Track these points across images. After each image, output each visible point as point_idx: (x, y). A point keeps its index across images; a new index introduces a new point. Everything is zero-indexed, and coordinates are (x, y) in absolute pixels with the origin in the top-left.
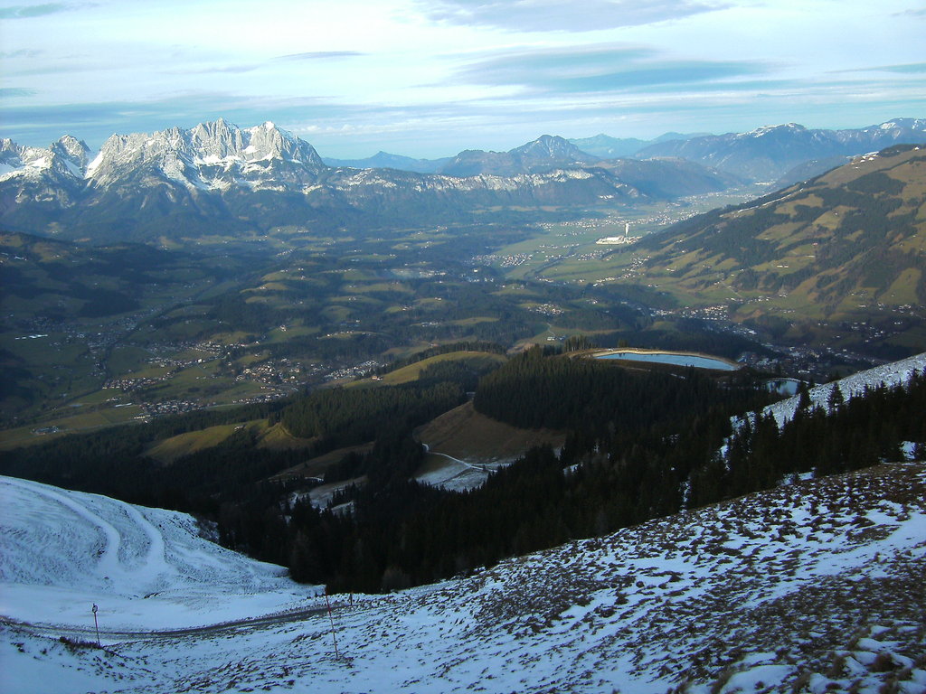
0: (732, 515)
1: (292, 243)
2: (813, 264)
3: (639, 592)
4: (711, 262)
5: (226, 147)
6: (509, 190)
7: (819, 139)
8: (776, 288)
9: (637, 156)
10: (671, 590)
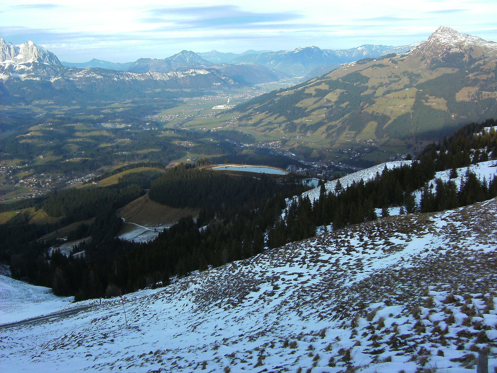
0: (319, 244)
1: (45, 109)
2: (324, 119)
3: (284, 283)
4: (272, 118)
5: (5, 55)
6: (165, 80)
7: (327, 55)
8: (306, 132)
9: (233, 62)
10: (301, 281)
